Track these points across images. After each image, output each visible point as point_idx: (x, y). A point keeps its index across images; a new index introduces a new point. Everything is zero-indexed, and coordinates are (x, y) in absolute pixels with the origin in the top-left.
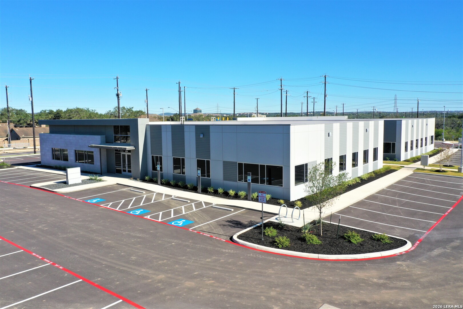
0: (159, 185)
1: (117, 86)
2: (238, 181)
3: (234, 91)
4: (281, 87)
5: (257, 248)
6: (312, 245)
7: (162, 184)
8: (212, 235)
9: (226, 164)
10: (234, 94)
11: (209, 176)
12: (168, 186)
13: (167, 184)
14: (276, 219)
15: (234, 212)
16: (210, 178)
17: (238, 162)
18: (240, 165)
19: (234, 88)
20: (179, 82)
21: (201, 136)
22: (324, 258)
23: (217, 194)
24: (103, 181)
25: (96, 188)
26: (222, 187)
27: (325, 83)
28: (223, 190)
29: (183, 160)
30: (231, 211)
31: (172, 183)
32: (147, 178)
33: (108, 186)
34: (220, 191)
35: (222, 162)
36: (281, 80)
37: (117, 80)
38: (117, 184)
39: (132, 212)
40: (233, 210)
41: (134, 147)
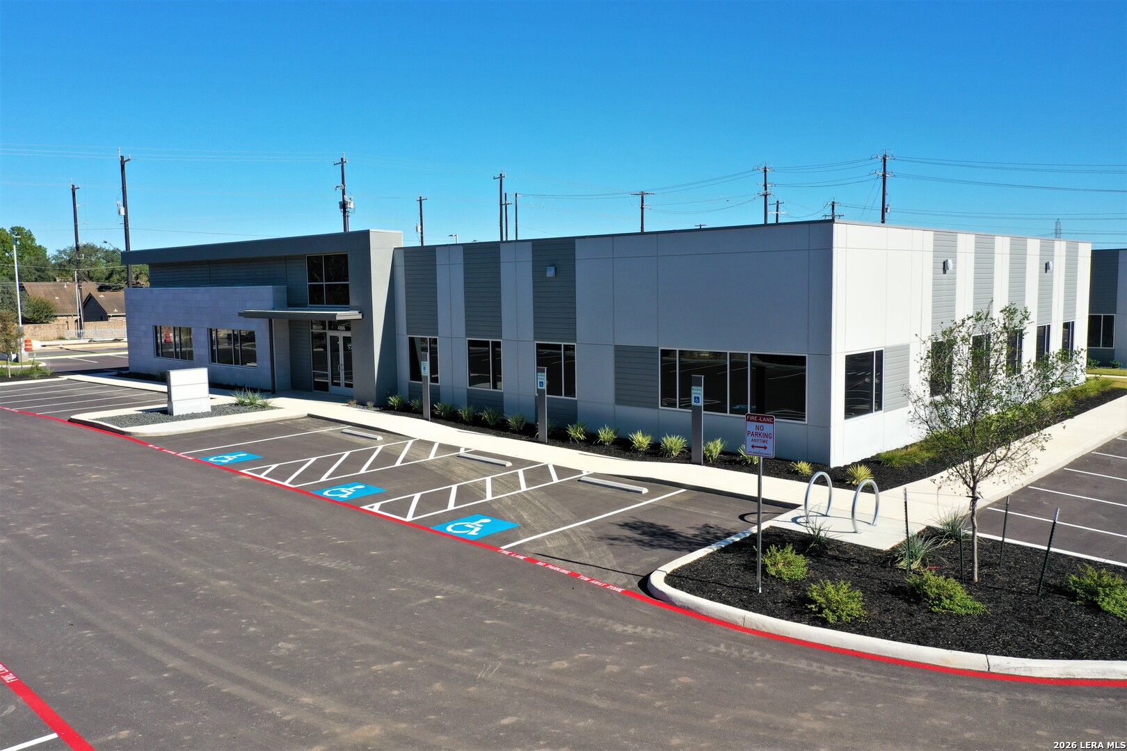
0: (428, 420)
1: (343, 183)
2: (660, 407)
3: (642, 202)
4: (766, 189)
5: (740, 623)
6: (951, 616)
7: (435, 418)
8: (577, 568)
9: (624, 355)
10: (642, 208)
11: (571, 391)
12: (452, 423)
13: (450, 417)
14: (794, 520)
15: (648, 496)
16: (576, 399)
17: (660, 348)
18: (668, 356)
19: (642, 194)
20: (501, 175)
21: (550, 273)
23: (594, 445)
24: (272, 408)
25: (247, 425)
26: (613, 423)
27: (884, 176)
28: (615, 434)
29: (497, 346)
30: (640, 492)
31: (464, 413)
32: (393, 400)
33: (281, 421)
34: (605, 435)
35: (612, 348)
36: (765, 171)
37: (342, 167)
38: (310, 416)
40: (645, 491)
41: (359, 313)
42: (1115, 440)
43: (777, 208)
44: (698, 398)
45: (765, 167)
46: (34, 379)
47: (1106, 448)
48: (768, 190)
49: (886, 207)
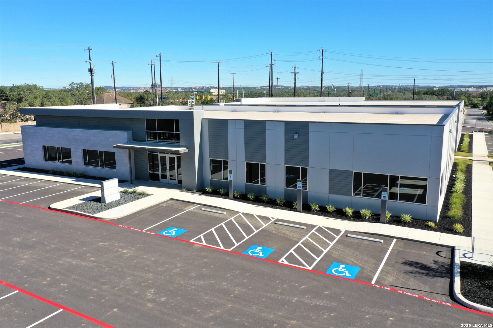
0: (232, 200)
1: (90, 59)
3: (219, 66)
4: (272, 62)
7: (235, 198)
8: (422, 294)
9: (334, 173)
11: (305, 187)
12: (245, 201)
13: (242, 198)
14: (465, 256)
16: (307, 190)
17: (353, 172)
18: (357, 175)
19: (218, 63)
20: (160, 55)
21: (296, 136)
24: (148, 195)
25: (150, 208)
26: (333, 203)
27: (322, 58)
28: (335, 208)
29: (263, 167)
31: (250, 196)
32: (207, 189)
33: (162, 203)
34: (331, 208)
35: (329, 169)
36: (272, 54)
37: (89, 51)
38: (171, 199)
39: (251, 253)
40: (382, 241)
41: (187, 149)
44: (385, 196)
48: (273, 63)
49: (323, 72)
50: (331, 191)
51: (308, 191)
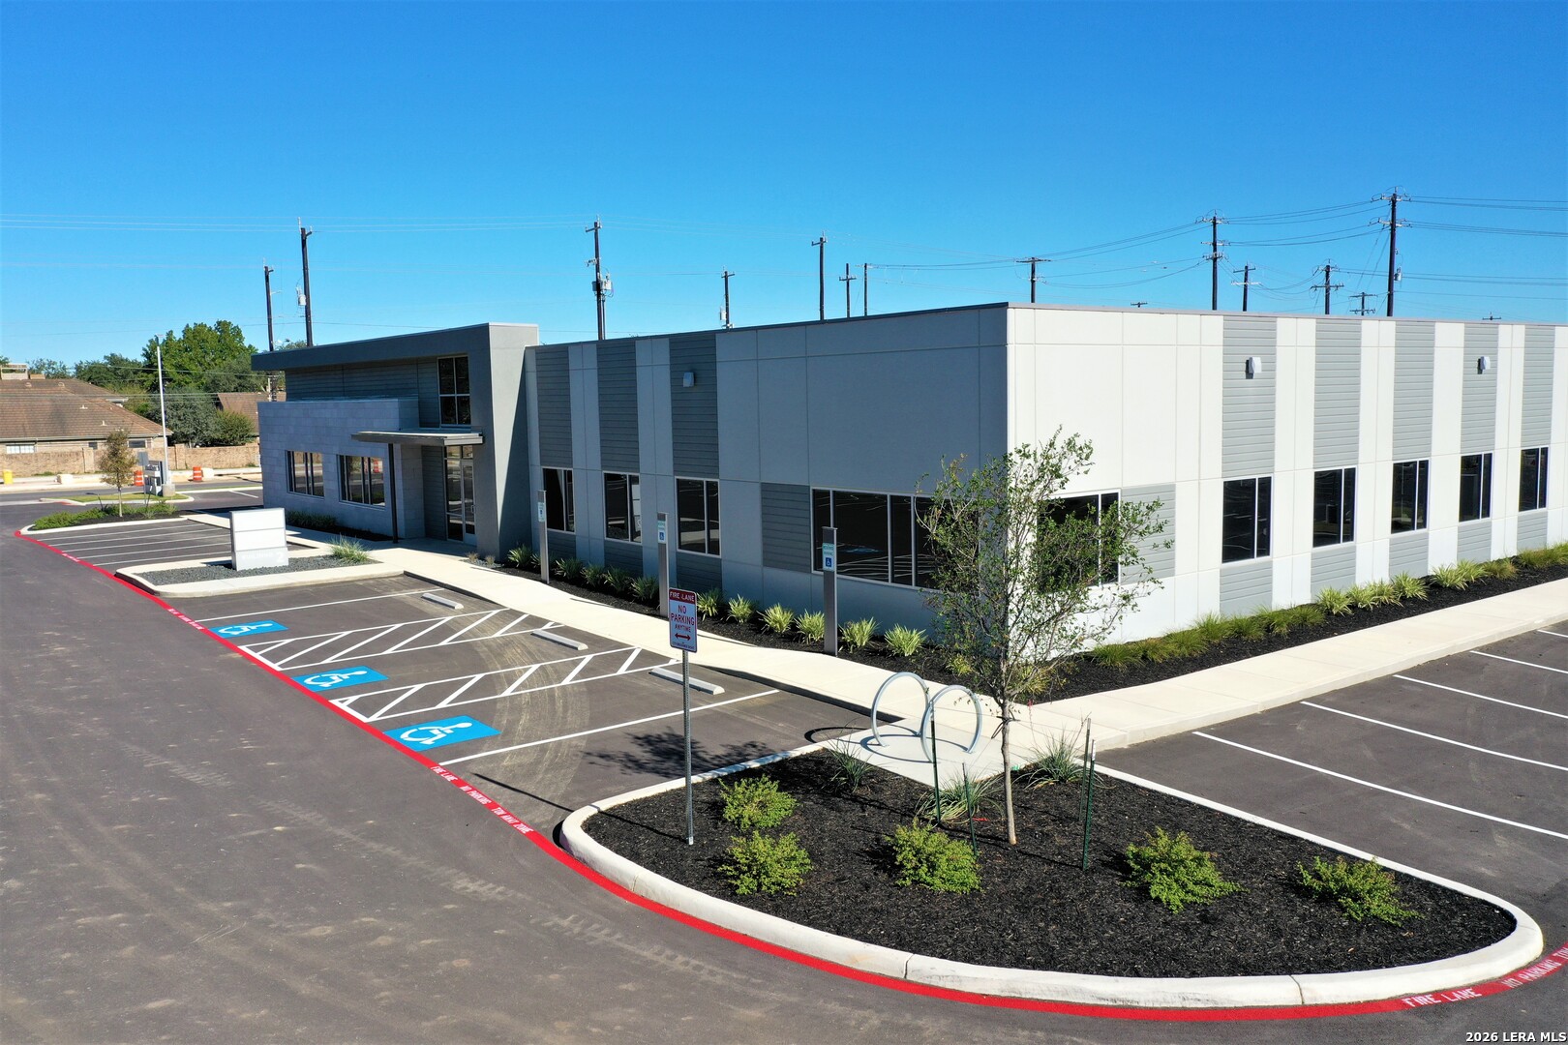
0: (544, 582)
1: (597, 256)
2: (813, 572)
3: (1033, 272)
4: (1215, 250)
9: (771, 493)
10: (1033, 282)
11: (715, 547)
14: (864, 743)
16: (720, 557)
17: (812, 488)
18: (820, 496)
19: (1033, 262)
20: (821, 239)
21: (688, 381)
22: (935, 982)
24: (369, 562)
26: (748, 592)
27: (1393, 226)
28: (751, 608)
30: (711, 692)
32: (515, 555)
34: (739, 608)
35: (757, 489)
36: (1215, 224)
37: (596, 234)
38: (407, 574)
39: (312, 680)
40: (718, 690)
41: (479, 435)
42: (1534, 632)
43: (1246, 274)
44: (830, 560)
45: (1215, 219)
46: (147, 519)
47: (1500, 647)
48: (1218, 252)
49: (1395, 272)
50: (768, 561)
51: (721, 560)
